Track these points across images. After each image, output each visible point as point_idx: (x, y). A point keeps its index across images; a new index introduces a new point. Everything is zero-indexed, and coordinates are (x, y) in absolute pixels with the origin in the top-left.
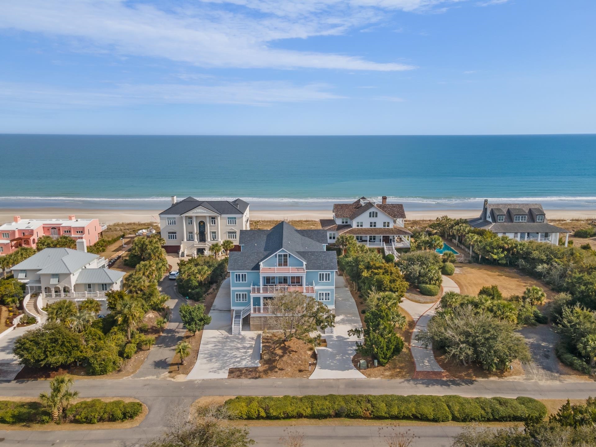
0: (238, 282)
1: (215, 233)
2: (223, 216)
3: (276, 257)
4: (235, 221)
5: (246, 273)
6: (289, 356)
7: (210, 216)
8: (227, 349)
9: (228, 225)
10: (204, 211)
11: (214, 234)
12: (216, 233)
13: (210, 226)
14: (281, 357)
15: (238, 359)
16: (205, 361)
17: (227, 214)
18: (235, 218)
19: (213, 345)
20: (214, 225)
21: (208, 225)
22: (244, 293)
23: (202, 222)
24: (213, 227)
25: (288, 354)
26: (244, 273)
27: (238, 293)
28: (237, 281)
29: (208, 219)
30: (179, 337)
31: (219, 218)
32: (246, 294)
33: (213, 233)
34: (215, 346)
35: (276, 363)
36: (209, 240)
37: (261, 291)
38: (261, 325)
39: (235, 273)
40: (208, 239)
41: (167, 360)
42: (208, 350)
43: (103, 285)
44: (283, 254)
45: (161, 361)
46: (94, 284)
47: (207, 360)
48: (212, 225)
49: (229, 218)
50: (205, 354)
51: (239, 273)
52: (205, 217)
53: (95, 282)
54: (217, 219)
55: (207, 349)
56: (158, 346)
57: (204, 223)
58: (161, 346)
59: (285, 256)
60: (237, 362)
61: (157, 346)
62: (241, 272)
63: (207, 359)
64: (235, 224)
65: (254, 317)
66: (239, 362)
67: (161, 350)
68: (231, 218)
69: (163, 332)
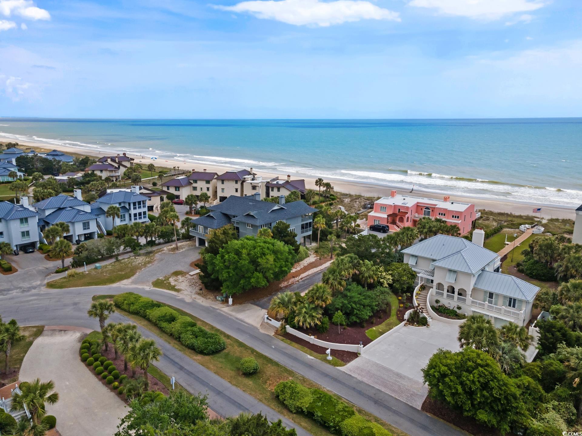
43: (511, 299)
46: (497, 295)
53: (500, 292)
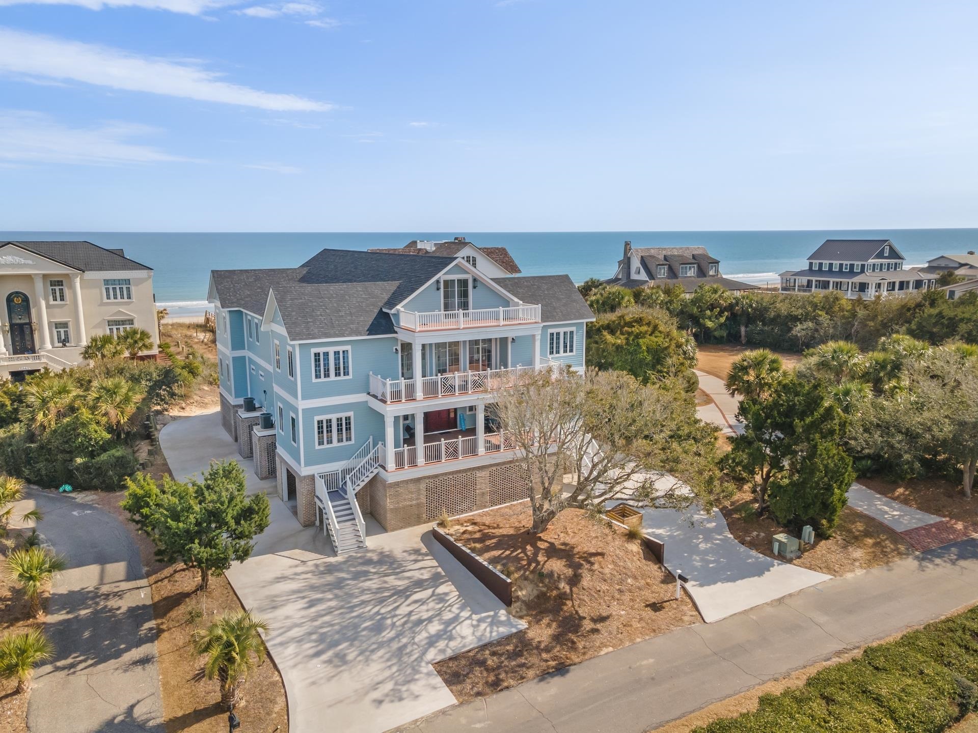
0: (323, 379)
1: (65, 325)
2: (90, 275)
3: (438, 289)
4: (128, 289)
5: (348, 348)
6: (590, 570)
7: (45, 276)
8: (363, 603)
9: (105, 300)
10: (23, 261)
11: (62, 330)
12: (71, 325)
13: (48, 306)
14: (574, 580)
15: (435, 628)
16: (318, 666)
17: (101, 269)
18: (128, 282)
19: (301, 604)
20: (59, 302)
21: (43, 304)
22: (343, 415)
23: (17, 294)
24: (57, 310)
25: (587, 566)
26: (340, 349)
27: (324, 418)
28: (318, 376)
29: (39, 285)
30: (131, 610)
31: (78, 281)
32: (348, 419)
33: (58, 325)
34: (312, 604)
35: (569, 603)
36: (48, 346)
37: (419, 394)
38: (419, 505)
39: (314, 350)
40: (42, 341)
41: (138, 712)
42: (296, 625)
44: (456, 277)
45: (110, 723)
47: (329, 662)
48: (52, 302)
49: (107, 282)
50: (299, 641)
51: (325, 349)
52: (29, 277)
54: (72, 287)
55: (288, 623)
56: (57, 669)
57: (26, 300)
58: (72, 666)
59: (464, 283)
60: (438, 637)
61: (48, 668)
62: (330, 346)
63: (325, 657)
64: (129, 297)
65: (397, 484)
66: (446, 634)
67: (80, 678)
68: (113, 282)
69: (47, 611)
